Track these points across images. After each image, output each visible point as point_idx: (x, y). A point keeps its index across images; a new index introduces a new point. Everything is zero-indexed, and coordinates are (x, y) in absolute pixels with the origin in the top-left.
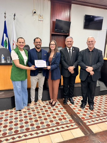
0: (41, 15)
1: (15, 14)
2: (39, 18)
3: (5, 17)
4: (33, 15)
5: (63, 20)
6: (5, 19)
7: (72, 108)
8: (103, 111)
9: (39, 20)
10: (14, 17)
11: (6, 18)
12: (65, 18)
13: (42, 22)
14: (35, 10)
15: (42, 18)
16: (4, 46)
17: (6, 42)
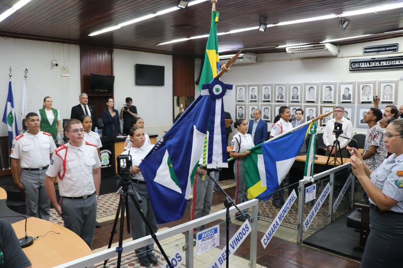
0: (66, 68)
2: (62, 72)
3: (10, 76)
4: (52, 68)
6: (10, 78)
9: (61, 76)
10: (26, 73)
13: (66, 77)
14: (55, 60)
16: (6, 123)
17: (11, 116)
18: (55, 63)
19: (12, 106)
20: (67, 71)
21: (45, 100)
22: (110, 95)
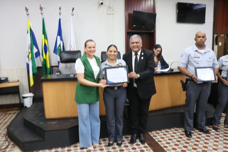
0: (111, 7)
1: (73, 8)
2: (108, 11)
3: (60, 14)
4: (99, 7)
5: (144, 11)
7: (162, 146)
8: (211, 149)
9: (107, 14)
10: (73, 11)
11: (61, 15)
12: (146, 8)
13: (112, 16)
16: (57, 54)
17: (60, 48)
18: (101, 2)
19: (62, 39)
20: (113, 9)
22: (152, 31)
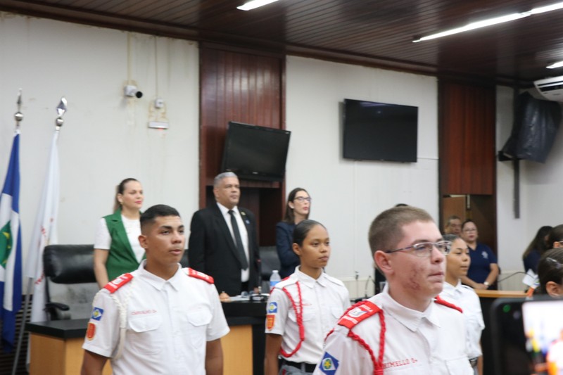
0: (161, 106)
1: (62, 103)
2: (150, 116)
3: (19, 119)
4: (124, 104)
6: (18, 125)
9: (149, 127)
10: (58, 114)
11: (21, 123)
13: (161, 132)
14: (134, 83)
15: (164, 117)
18: (132, 89)
19: (15, 207)
20: (164, 113)
21: (121, 189)
22: (276, 185)
